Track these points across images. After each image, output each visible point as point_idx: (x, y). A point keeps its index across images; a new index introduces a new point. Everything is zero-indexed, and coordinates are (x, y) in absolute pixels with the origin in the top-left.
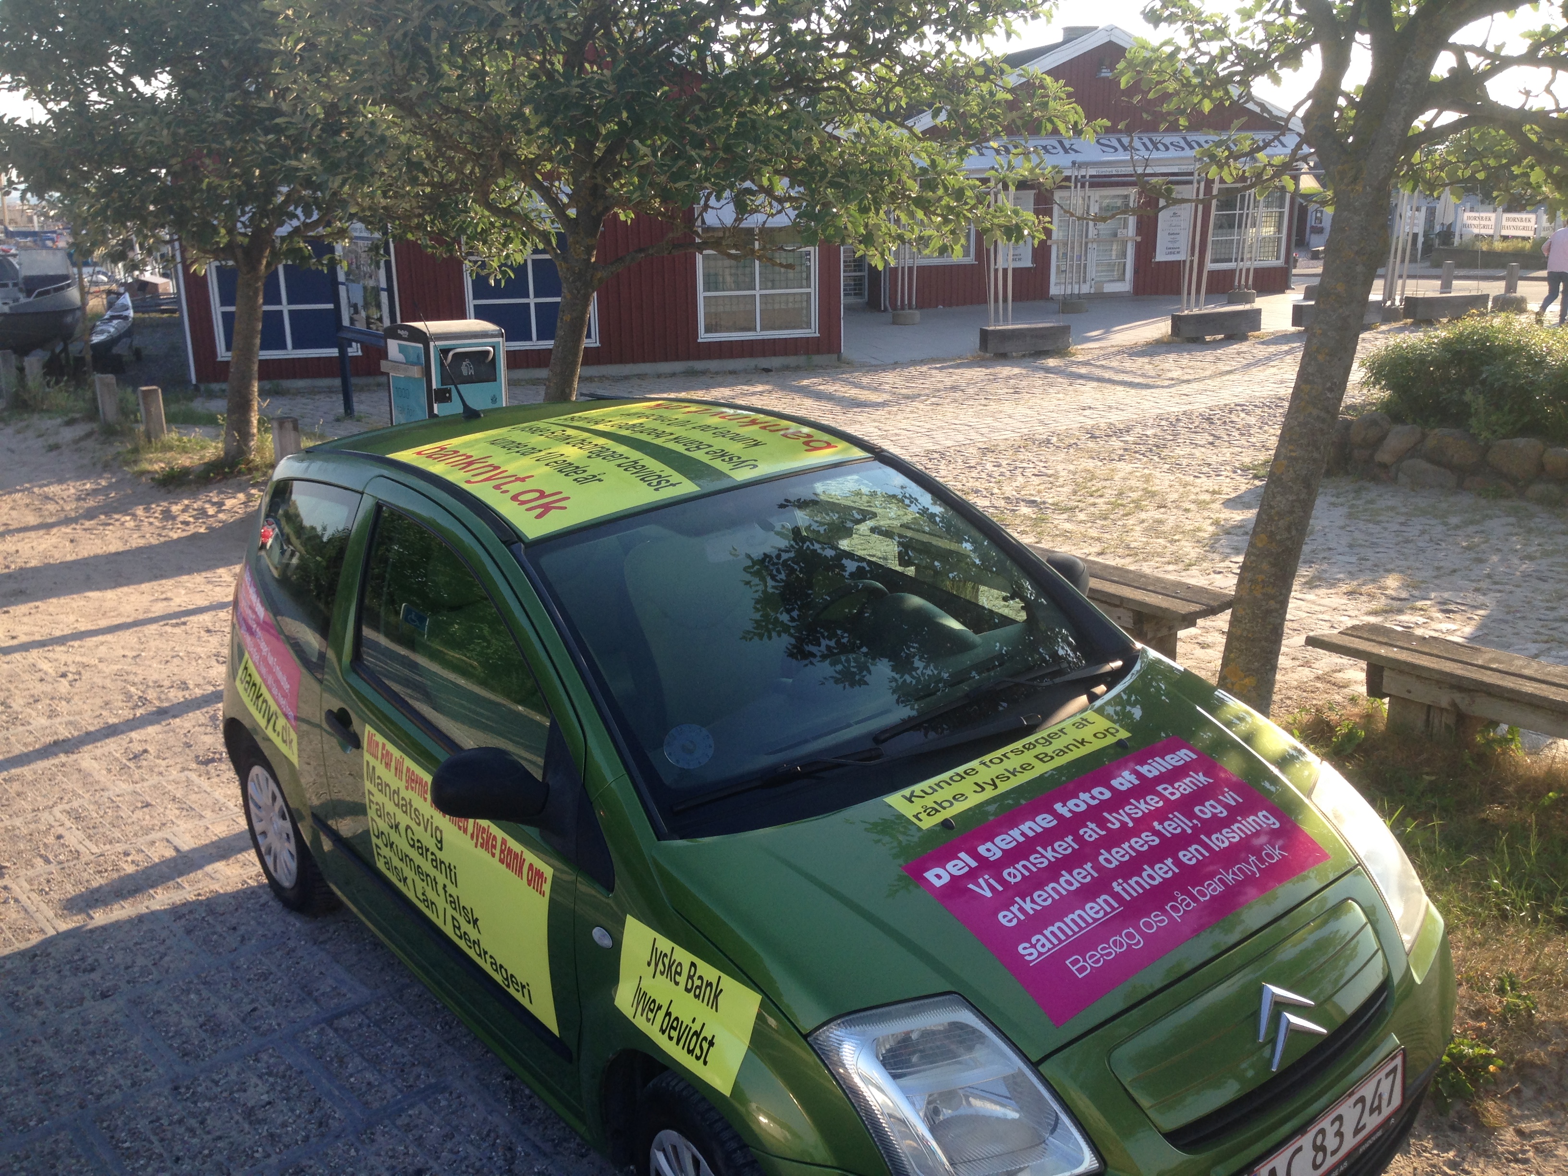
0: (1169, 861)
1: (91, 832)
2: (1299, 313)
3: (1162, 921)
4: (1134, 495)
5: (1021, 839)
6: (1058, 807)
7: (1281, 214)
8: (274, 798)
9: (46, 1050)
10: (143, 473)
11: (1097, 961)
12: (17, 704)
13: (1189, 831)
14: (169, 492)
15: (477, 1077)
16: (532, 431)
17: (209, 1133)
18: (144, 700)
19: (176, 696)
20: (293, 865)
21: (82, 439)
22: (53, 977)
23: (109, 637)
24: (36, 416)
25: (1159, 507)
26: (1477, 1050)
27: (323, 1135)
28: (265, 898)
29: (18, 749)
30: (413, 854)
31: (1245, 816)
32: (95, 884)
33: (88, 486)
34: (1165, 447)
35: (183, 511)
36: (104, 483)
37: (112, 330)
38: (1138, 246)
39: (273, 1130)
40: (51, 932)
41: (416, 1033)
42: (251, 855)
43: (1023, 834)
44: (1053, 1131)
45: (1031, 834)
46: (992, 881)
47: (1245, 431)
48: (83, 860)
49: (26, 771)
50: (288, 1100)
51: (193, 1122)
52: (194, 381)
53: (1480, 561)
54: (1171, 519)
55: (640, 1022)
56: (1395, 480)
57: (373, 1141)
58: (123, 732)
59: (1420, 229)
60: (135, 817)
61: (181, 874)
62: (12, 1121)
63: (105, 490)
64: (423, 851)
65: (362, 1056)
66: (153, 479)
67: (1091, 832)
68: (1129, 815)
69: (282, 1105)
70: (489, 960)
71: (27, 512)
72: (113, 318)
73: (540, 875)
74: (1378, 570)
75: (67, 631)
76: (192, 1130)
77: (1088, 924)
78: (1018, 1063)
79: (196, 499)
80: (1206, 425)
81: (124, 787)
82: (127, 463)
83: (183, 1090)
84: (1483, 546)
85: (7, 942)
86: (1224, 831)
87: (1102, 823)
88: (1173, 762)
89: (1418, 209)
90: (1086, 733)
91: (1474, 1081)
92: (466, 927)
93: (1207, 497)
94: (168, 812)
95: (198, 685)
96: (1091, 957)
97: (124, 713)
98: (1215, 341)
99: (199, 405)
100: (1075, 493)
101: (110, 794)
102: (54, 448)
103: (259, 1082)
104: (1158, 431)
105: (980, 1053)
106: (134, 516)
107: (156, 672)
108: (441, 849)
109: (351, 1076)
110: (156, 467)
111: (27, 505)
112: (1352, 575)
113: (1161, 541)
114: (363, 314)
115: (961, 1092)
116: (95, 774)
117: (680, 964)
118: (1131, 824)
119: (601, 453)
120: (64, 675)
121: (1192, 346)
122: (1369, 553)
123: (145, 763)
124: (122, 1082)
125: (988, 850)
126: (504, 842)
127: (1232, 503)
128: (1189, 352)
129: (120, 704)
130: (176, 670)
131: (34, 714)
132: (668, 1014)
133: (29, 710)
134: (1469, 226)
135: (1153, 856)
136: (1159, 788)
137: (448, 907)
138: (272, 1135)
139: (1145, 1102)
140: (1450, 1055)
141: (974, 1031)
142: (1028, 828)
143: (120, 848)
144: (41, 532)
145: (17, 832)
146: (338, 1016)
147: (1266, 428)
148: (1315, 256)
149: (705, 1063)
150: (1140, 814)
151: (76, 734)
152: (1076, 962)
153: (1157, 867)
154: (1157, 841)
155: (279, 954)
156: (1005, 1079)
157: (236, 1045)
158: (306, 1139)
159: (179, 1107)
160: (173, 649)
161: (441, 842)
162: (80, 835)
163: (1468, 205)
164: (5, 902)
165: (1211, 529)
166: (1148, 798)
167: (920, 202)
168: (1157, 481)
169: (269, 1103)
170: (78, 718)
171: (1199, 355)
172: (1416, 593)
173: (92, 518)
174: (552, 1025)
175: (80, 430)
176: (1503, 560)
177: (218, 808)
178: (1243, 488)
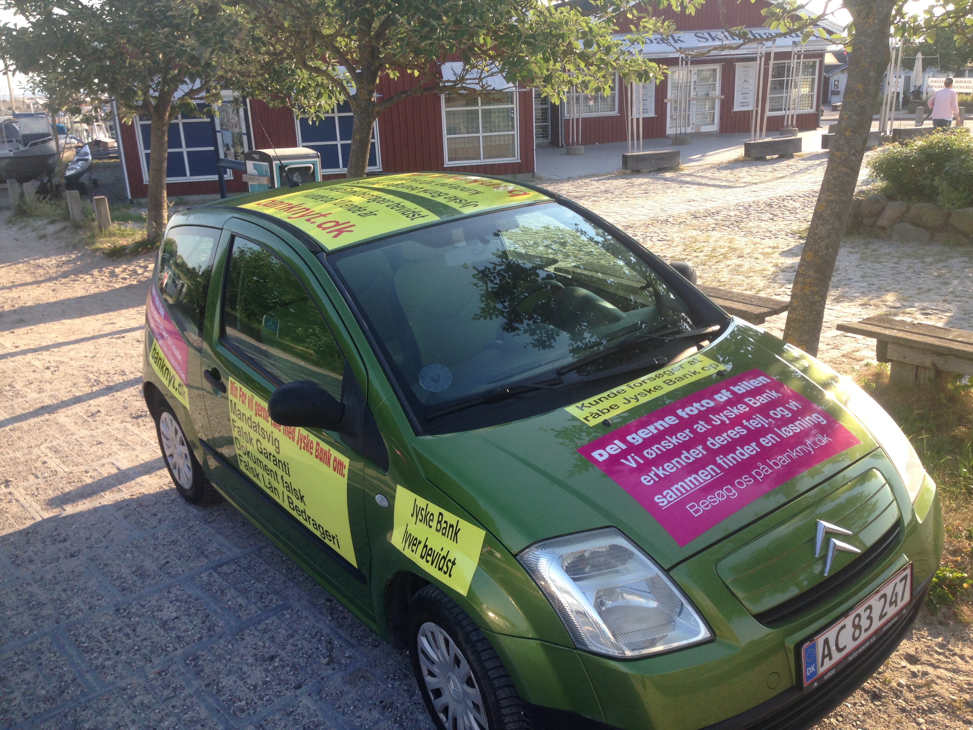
0: (754, 444)
1: (64, 459)
2: (826, 142)
3: (750, 481)
4: (723, 251)
5: (655, 432)
6: (679, 412)
7: (813, 80)
8: (176, 432)
9: (35, 589)
10: (97, 250)
11: (706, 507)
12: (19, 386)
13: (767, 426)
14: (114, 261)
15: (308, 600)
16: (332, 190)
17: (138, 636)
18: (98, 382)
19: (119, 379)
20: (190, 475)
21: (59, 231)
22: (40, 546)
23: (76, 346)
24: (31, 219)
25: (739, 257)
26: (955, 574)
27: (211, 636)
28: (174, 497)
29: (19, 412)
30: (262, 458)
31: (803, 416)
32: (67, 490)
33: (64, 259)
34: (742, 221)
35: (123, 272)
36: (73, 256)
37: (78, 168)
38: (722, 102)
39: (179, 634)
40: (39, 519)
41: (270, 574)
42: (165, 471)
43: (656, 428)
44: (679, 614)
45: (662, 428)
46: (636, 457)
47: (793, 211)
48: (59, 475)
49: (24, 425)
50: (189, 615)
51: (128, 630)
52: (130, 197)
53: (946, 284)
54: (747, 264)
55: (408, 553)
56: (890, 237)
57: (243, 639)
58: (84, 401)
59: (901, 90)
60: (92, 450)
61: (121, 484)
62: (14, 631)
63: (74, 261)
64: (268, 455)
65: (236, 589)
66: (103, 253)
67: (701, 427)
68: (726, 416)
69: (185, 619)
70: (312, 522)
71: (25, 274)
72: (78, 160)
73: (341, 464)
74: (881, 290)
75: (50, 343)
76: (127, 635)
77: (701, 483)
78: (656, 570)
79: (130, 264)
80: (768, 208)
81: (85, 432)
82: (87, 244)
83: (122, 611)
84: (948, 275)
85: (11, 525)
86: (790, 426)
87: (709, 421)
88: (755, 384)
89: (900, 77)
90: (697, 367)
91: (954, 594)
92: (297, 502)
93: (770, 250)
94: (113, 447)
95: (132, 373)
96: (703, 504)
97: (86, 389)
98: (772, 159)
99: (133, 211)
100: (685, 250)
101: (76, 437)
102: (44, 236)
103: (171, 605)
104: (737, 213)
105: (630, 565)
106: (92, 275)
107: (105, 365)
108: (278, 453)
109: (229, 600)
110: (105, 246)
111: (26, 271)
112: (864, 294)
113: (741, 277)
114: (232, 150)
115: (618, 590)
116: (67, 425)
117: (432, 514)
118: (728, 422)
119: (376, 199)
120: (48, 368)
121: (757, 162)
122: (875, 281)
123: (98, 418)
124: (83, 607)
125: (634, 438)
126: (318, 444)
127: (785, 254)
128: (756, 166)
129: (83, 384)
130: (118, 364)
131: (29, 391)
132: (425, 546)
133: (26, 389)
134: (932, 87)
135: (743, 441)
136: (746, 400)
137: (285, 490)
138: (178, 637)
139: (740, 595)
140: (938, 577)
141: (626, 550)
142: (660, 425)
143: (82, 468)
144: (35, 286)
145: (18, 460)
146: (221, 566)
147: (807, 209)
148: (835, 109)
149: (450, 576)
150: (734, 415)
151: (55, 402)
152: (693, 506)
153: (746, 448)
154: (745, 432)
155: (183, 529)
156: (647, 580)
157: (156, 584)
158: (200, 639)
159: (119, 622)
160: (116, 352)
161: (278, 448)
162: (58, 461)
163: (931, 74)
164: (9, 502)
165: (774, 269)
166: (739, 406)
167: (582, 56)
168: (737, 242)
169: (177, 618)
170: (56, 393)
171: (762, 168)
172: (906, 304)
173: (66, 277)
174: (353, 560)
175: (58, 226)
176: (962, 283)
177: (144, 444)
178: (793, 245)
